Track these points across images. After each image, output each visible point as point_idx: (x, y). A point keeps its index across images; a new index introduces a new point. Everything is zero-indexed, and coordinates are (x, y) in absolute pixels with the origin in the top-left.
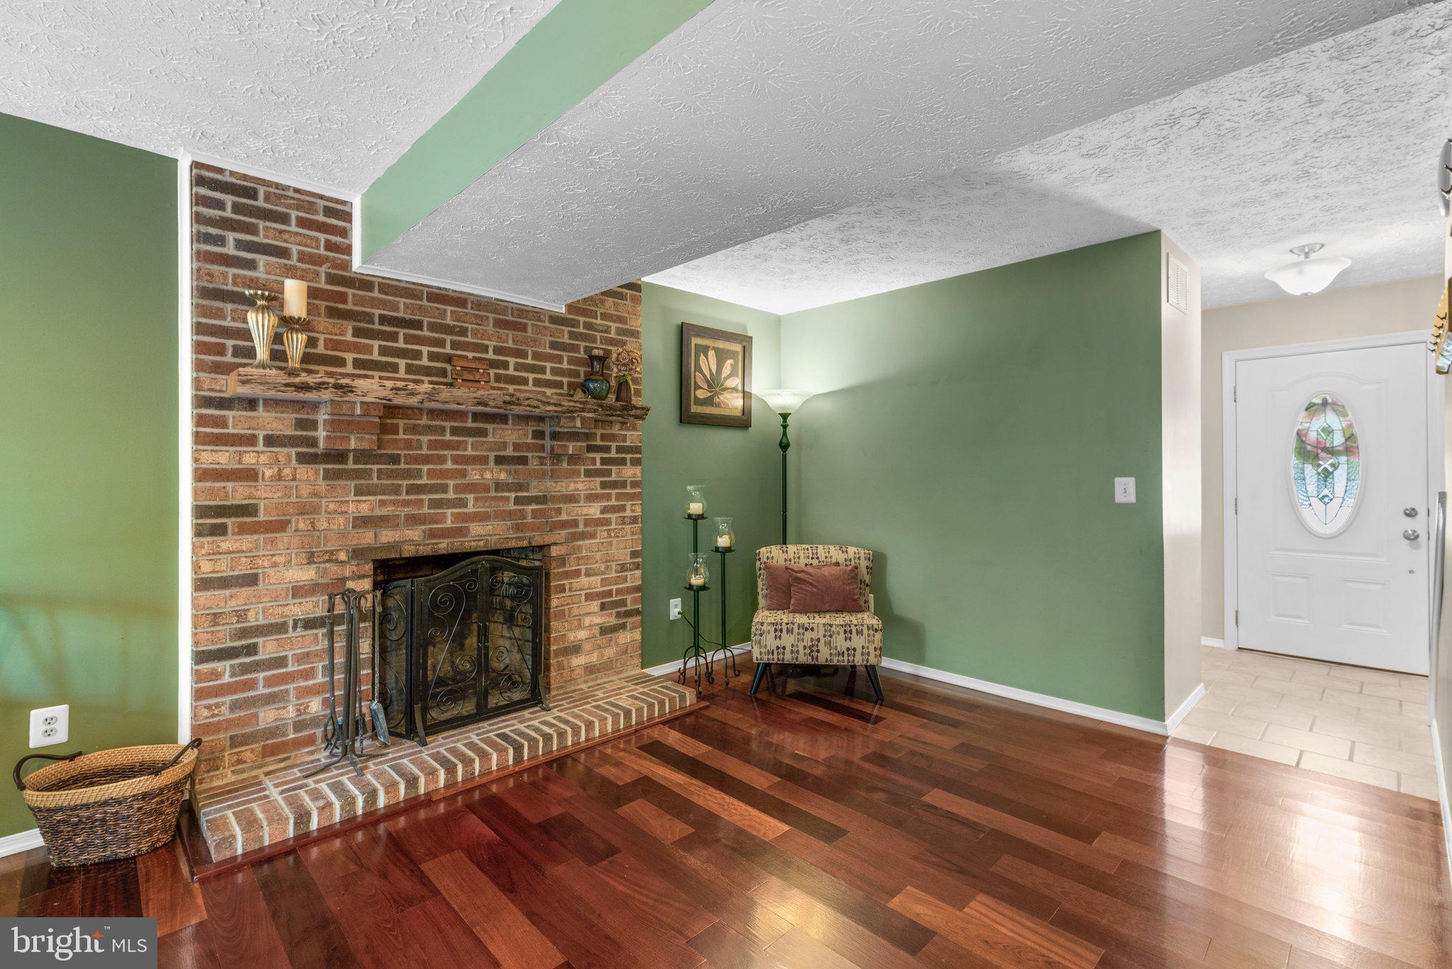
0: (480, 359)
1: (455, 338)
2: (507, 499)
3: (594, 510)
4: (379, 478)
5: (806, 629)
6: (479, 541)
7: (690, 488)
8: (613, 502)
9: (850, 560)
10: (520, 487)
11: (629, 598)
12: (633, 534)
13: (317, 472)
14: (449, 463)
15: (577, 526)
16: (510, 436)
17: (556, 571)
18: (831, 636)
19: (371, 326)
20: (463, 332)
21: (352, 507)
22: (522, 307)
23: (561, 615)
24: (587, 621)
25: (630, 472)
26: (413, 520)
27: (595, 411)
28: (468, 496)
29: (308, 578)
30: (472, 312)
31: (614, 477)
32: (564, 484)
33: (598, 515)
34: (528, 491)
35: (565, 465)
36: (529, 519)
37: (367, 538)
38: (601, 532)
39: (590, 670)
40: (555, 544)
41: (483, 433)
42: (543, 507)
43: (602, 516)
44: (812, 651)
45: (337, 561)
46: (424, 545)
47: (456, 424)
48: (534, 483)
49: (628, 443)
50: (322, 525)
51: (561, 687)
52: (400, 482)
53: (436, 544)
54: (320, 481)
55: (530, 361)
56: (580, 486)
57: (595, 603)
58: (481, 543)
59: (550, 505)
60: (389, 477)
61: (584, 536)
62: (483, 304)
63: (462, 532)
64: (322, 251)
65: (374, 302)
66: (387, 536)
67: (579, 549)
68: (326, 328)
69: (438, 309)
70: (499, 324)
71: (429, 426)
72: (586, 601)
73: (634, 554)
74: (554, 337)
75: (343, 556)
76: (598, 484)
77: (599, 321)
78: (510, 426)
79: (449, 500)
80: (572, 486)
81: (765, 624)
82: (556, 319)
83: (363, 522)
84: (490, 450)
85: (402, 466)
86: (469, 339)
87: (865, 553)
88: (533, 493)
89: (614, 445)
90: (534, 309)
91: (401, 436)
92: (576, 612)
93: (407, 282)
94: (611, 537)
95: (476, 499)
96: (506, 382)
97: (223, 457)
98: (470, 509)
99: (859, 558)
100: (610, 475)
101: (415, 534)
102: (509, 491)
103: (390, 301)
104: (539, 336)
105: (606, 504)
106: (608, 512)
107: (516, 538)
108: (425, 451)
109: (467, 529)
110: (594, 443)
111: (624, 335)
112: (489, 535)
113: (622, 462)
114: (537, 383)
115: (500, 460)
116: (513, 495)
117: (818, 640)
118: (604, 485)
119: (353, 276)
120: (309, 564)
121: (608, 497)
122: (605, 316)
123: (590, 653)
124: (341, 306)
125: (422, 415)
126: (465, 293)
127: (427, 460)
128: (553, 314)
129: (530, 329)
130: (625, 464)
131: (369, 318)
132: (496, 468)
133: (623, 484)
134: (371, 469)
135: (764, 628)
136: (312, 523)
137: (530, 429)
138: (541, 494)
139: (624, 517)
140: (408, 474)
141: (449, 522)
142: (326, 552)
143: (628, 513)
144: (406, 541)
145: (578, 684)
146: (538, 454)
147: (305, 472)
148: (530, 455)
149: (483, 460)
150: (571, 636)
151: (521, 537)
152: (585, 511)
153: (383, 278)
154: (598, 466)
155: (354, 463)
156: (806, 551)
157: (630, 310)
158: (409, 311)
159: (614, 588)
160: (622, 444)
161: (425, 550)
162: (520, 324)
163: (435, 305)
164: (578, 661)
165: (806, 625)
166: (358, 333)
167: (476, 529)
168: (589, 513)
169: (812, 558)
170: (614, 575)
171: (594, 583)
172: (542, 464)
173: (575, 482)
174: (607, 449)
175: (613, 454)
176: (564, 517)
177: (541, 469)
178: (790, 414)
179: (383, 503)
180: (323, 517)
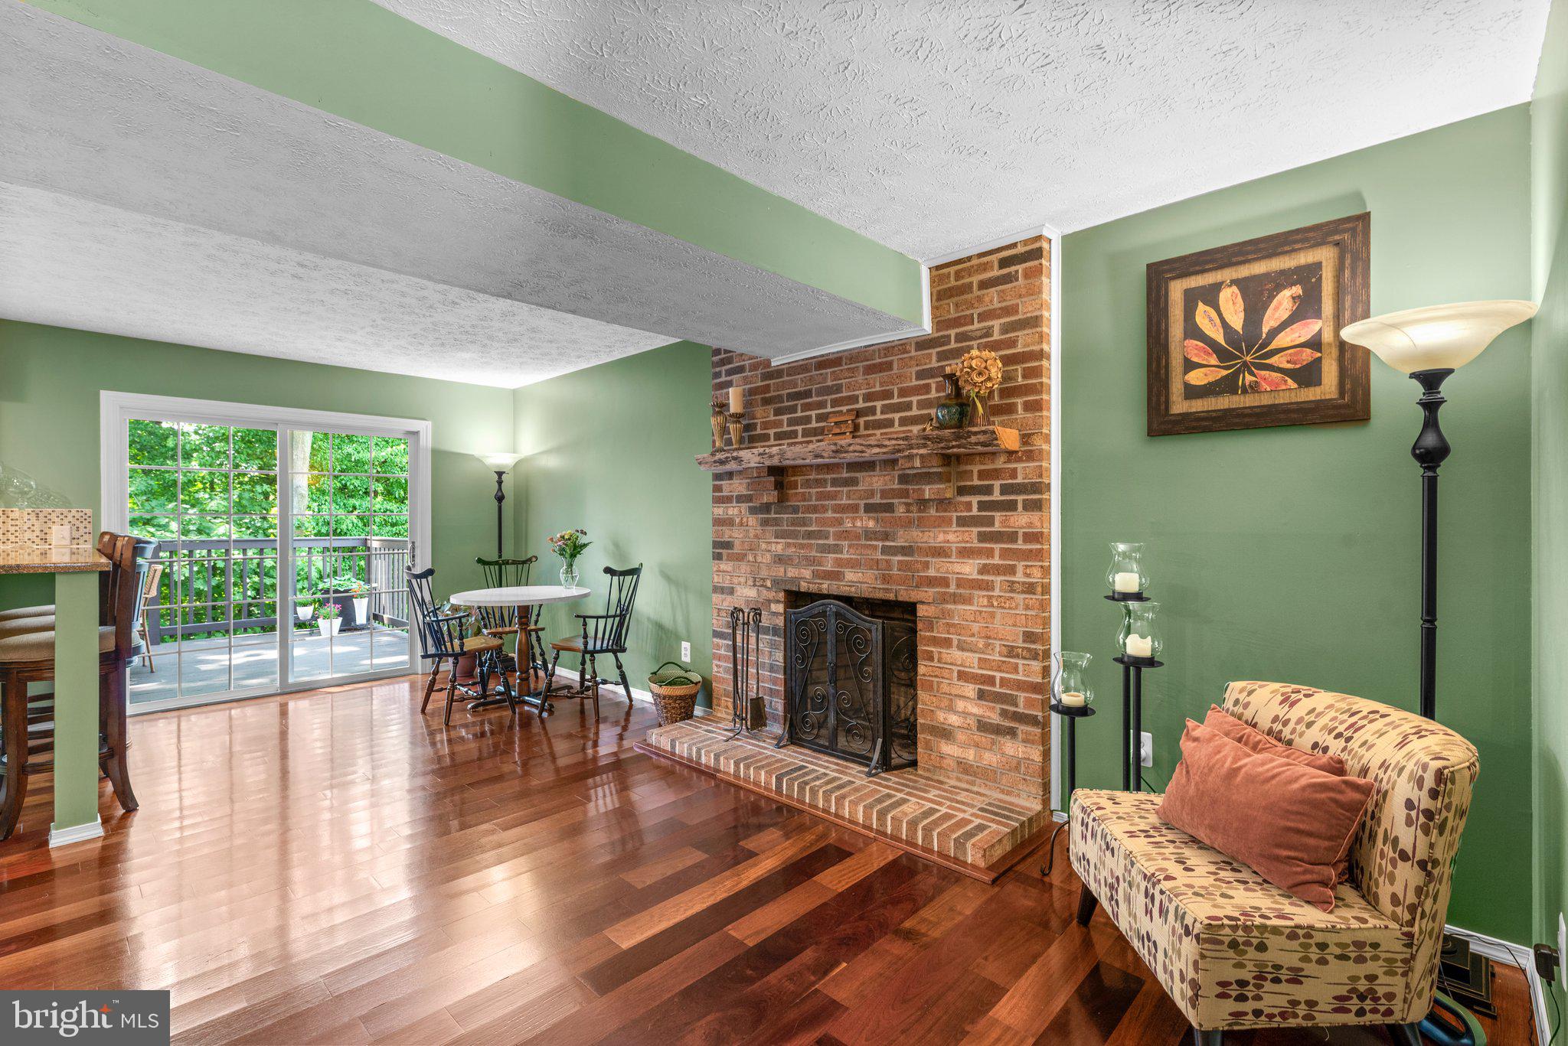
0: (852, 410)
1: (834, 396)
2: (875, 547)
3: (969, 569)
4: (787, 525)
6: (851, 586)
8: (996, 561)
10: (886, 536)
11: (1022, 696)
12: (1027, 608)
13: (757, 519)
14: (830, 512)
15: (948, 586)
16: (876, 482)
17: (922, 633)
19: (783, 405)
20: (838, 389)
21: (773, 547)
22: (888, 345)
23: (930, 687)
24: (960, 705)
26: (807, 561)
27: (925, 446)
28: (843, 543)
30: (846, 367)
31: (997, 527)
32: (931, 534)
33: (975, 576)
34: (893, 541)
35: (933, 512)
36: (895, 572)
37: (779, 571)
38: (980, 598)
39: (964, 767)
40: (923, 603)
41: (855, 482)
42: (910, 559)
43: (980, 577)
45: (766, 587)
46: (813, 583)
47: (834, 476)
48: (901, 532)
49: (1019, 480)
50: (759, 559)
51: (928, 770)
52: (799, 528)
53: (821, 584)
54: (759, 527)
55: (896, 400)
56: (951, 537)
57: (971, 686)
58: (853, 589)
59: (916, 558)
60: (793, 525)
61: (956, 599)
62: (854, 356)
63: (840, 576)
65: (783, 386)
66: (792, 572)
67: (949, 614)
68: (763, 414)
69: (821, 374)
70: (870, 370)
71: (817, 480)
72: (959, 680)
74: (921, 365)
75: (769, 585)
76: (974, 536)
77: (976, 325)
78: (878, 472)
79: (829, 545)
80: (941, 537)
82: (923, 344)
83: (780, 560)
84: (860, 498)
85: (800, 515)
86: (844, 394)
88: (900, 543)
89: (997, 484)
90: (900, 342)
91: (800, 490)
92: (945, 688)
93: (803, 360)
94: (993, 606)
95: (850, 546)
96: (874, 428)
97: (719, 511)
98: (845, 555)
100: (992, 524)
101: (807, 573)
102: (876, 539)
103: (793, 380)
104: (905, 370)
105: (988, 562)
106: (988, 573)
107: (883, 589)
108: (814, 502)
109: (843, 573)
110: (971, 483)
111: (1014, 330)
112: (859, 582)
113: (1011, 506)
114: (904, 422)
115: (870, 508)
116: (880, 544)
118: (983, 537)
119: (773, 370)
121: (990, 553)
122: (982, 317)
123: (964, 746)
124: (767, 395)
125: (812, 470)
126: (840, 352)
127: (815, 509)
128: (918, 340)
129: (895, 366)
130: (1015, 509)
131: (780, 399)
132: (865, 516)
133: (1012, 537)
134: (783, 518)
136: (755, 557)
137: (896, 474)
138: (907, 544)
139: (1013, 582)
141: (830, 565)
142: (762, 579)
143: (1019, 577)
145: (948, 777)
146: (903, 500)
147: (752, 520)
148: (896, 501)
149: (854, 508)
150: (941, 716)
151: (888, 589)
152: (957, 568)
153: (789, 363)
154: (975, 512)
155: (771, 513)
157: (1023, 291)
158: (804, 384)
159: (998, 675)
160: (1010, 481)
161: (813, 588)
162: (886, 363)
163: (821, 372)
164: (947, 748)
166: (777, 412)
167: (850, 575)
168: (963, 571)
170: (997, 658)
171: (971, 661)
172: (908, 511)
173: (945, 532)
174: (988, 490)
175: (996, 496)
176: (932, 573)
177: (907, 517)
178: (1450, 371)
179: (788, 545)
180: (759, 553)
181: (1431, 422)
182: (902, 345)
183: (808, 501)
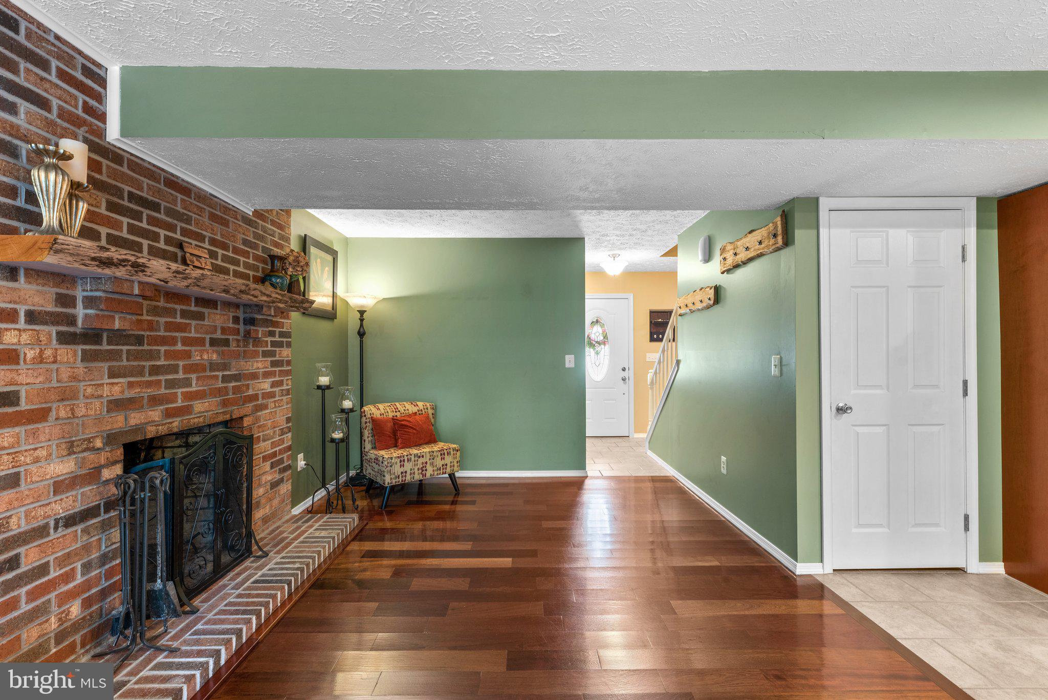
1: (183, 225)
2: (217, 377)
3: (266, 385)
4: (128, 360)
5: (419, 457)
6: (199, 417)
7: (318, 365)
8: (277, 378)
9: (422, 410)
10: (225, 367)
11: (285, 456)
12: (287, 403)
13: (75, 352)
14: (179, 344)
15: (258, 399)
16: (218, 319)
18: (433, 459)
19: (121, 202)
20: (189, 220)
21: (106, 391)
22: (227, 205)
24: (264, 479)
25: (285, 353)
26: (155, 401)
28: (192, 376)
29: (68, 470)
30: (195, 202)
31: (277, 357)
32: (250, 363)
33: (269, 390)
34: (229, 370)
35: (251, 347)
36: (231, 395)
37: (118, 422)
38: (271, 403)
39: (266, 520)
40: (246, 416)
41: (200, 317)
42: (239, 384)
43: (271, 390)
44: (423, 471)
45: (93, 449)
46: (163, 425)
47: (184, 307)
48: (234, 363)
49: (284, 329)
50: (81, 411)
52: (144, 363)
53: (171, 423)
54: (79, 363)
55: (231, 254)
56: (260, 365)
57: (268, 463)
58: (201, 419)
59: (243, 382)
60: (136, 359)
61: (261, 407)
62: (205, 198)
63: (187, 410)
64: (80, 112)
65: (124, 178)
66: (136, 418)
67: (259, 419)
69: (172, 194)
70: (213, 217)
71: (166, 309)
72: (263, 462)
73: (288, 420)
74: (245, 235)
75: (98, 443)
76: (269, 363)
77: (269, 226)
78: (219, 311)
79: (179, 380)
80: (255, 365)
81: (394, 458)
82: (246, 220)
83: (116, 405)
84: (207, 333)
85: (146, 347)
86: (193, 228)
87: (430, 405)
88: (233, 372)
89: (277, 331)
90: (233, 208)
91: (145, 317)
93: (150, 163)
94: (276, 407)
95: (198, 379)
98: (194, 388)
99: (427, 409)
100: (275, 355)
101: (155, 414)
102: (218, 370)
103: (136, 180)
104: (237, 233)
105: (274, 380)
106: (274, 386)
107: (223, 413)
108: (162, 333)
109: (192, 407)
111: (283, 240)
112: (207, 411)
113: (282, 345)
114: (235, 274)
115: (213, 342)
116: (220, 374)
117: (426, 463)
118: (274, 364)
119: (107, 146)
120: (69, 454)
121: (275, 374)
122: (273, 223)
123: (265, 506)
125: (161, 296)
126: (190, 183)
127: (163, 341)
128: (245, 215)
129: (231, 225)
130: (283, 347)
131: (119, 192)
132: (210, 349)
133: (282, 363)
134: (122, 350)
135: (393, 461)
136: (72, 410)
137: (231, 314)
138: (237, 372)
139: (283, 390)
140: (152, 355)
141: (180, 401)
142: (84, 440)
143: (285, 387)
144: (149, 422)
146: (235, 337)
147: (66, 353)
148: (231, 337)
149: (200, 342)
151: (226, 412)
152: (262, 386)
154: (269, 348)
155: (108, 344)
156: (390, 407)
158: (151, 193)
159: (277, 449)
160: (282, 330)
161: (162, 430)
162: (225, 219)
163: (169, 190)
164: (259, 514)
165: (419, 454)
166: (111, 207)
167: (199, 406)
168: (264, 387)
169: (396, 412)
170: (277, 438)
171: (267, 447)
172: (238, 346)
173: (257, 362)
174: (274, 334)
175: (277, 338)
176: (251, 392)
177: (238, 350)
178: (366, 311)
179: (131, 385)
180: (81, 402)
181: (362, 325)
182: (235, 211)
183: (156, 330)
